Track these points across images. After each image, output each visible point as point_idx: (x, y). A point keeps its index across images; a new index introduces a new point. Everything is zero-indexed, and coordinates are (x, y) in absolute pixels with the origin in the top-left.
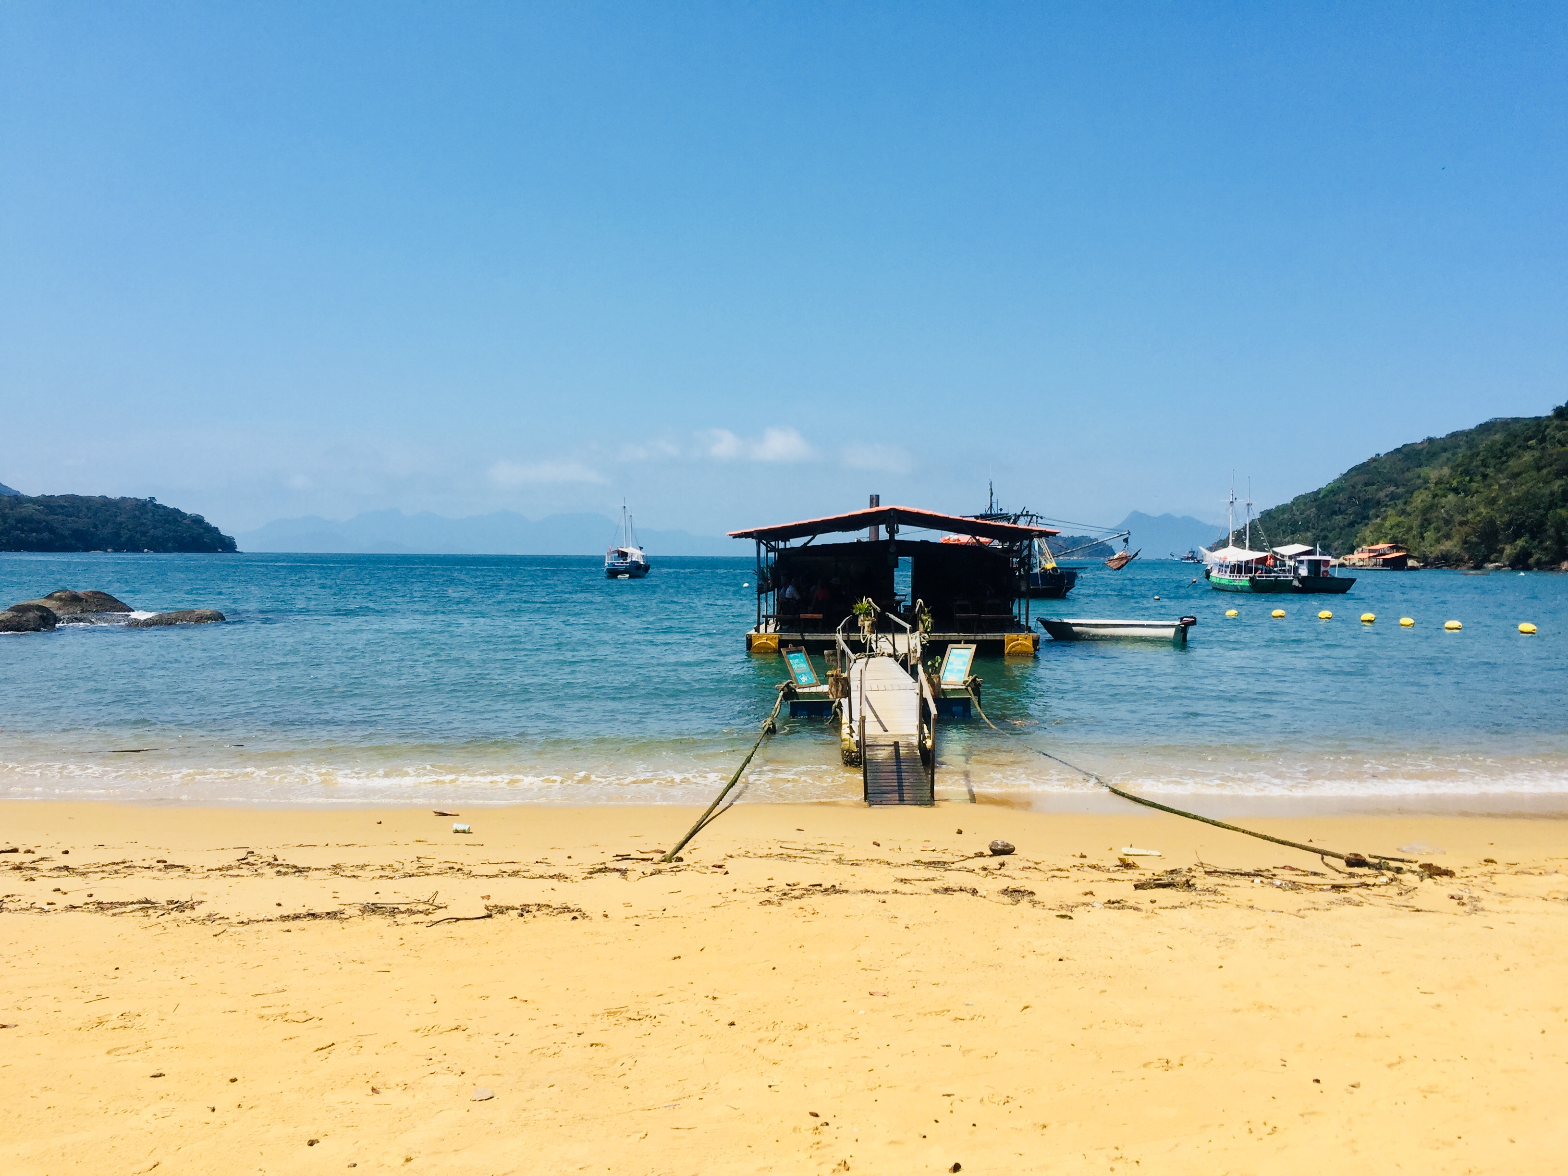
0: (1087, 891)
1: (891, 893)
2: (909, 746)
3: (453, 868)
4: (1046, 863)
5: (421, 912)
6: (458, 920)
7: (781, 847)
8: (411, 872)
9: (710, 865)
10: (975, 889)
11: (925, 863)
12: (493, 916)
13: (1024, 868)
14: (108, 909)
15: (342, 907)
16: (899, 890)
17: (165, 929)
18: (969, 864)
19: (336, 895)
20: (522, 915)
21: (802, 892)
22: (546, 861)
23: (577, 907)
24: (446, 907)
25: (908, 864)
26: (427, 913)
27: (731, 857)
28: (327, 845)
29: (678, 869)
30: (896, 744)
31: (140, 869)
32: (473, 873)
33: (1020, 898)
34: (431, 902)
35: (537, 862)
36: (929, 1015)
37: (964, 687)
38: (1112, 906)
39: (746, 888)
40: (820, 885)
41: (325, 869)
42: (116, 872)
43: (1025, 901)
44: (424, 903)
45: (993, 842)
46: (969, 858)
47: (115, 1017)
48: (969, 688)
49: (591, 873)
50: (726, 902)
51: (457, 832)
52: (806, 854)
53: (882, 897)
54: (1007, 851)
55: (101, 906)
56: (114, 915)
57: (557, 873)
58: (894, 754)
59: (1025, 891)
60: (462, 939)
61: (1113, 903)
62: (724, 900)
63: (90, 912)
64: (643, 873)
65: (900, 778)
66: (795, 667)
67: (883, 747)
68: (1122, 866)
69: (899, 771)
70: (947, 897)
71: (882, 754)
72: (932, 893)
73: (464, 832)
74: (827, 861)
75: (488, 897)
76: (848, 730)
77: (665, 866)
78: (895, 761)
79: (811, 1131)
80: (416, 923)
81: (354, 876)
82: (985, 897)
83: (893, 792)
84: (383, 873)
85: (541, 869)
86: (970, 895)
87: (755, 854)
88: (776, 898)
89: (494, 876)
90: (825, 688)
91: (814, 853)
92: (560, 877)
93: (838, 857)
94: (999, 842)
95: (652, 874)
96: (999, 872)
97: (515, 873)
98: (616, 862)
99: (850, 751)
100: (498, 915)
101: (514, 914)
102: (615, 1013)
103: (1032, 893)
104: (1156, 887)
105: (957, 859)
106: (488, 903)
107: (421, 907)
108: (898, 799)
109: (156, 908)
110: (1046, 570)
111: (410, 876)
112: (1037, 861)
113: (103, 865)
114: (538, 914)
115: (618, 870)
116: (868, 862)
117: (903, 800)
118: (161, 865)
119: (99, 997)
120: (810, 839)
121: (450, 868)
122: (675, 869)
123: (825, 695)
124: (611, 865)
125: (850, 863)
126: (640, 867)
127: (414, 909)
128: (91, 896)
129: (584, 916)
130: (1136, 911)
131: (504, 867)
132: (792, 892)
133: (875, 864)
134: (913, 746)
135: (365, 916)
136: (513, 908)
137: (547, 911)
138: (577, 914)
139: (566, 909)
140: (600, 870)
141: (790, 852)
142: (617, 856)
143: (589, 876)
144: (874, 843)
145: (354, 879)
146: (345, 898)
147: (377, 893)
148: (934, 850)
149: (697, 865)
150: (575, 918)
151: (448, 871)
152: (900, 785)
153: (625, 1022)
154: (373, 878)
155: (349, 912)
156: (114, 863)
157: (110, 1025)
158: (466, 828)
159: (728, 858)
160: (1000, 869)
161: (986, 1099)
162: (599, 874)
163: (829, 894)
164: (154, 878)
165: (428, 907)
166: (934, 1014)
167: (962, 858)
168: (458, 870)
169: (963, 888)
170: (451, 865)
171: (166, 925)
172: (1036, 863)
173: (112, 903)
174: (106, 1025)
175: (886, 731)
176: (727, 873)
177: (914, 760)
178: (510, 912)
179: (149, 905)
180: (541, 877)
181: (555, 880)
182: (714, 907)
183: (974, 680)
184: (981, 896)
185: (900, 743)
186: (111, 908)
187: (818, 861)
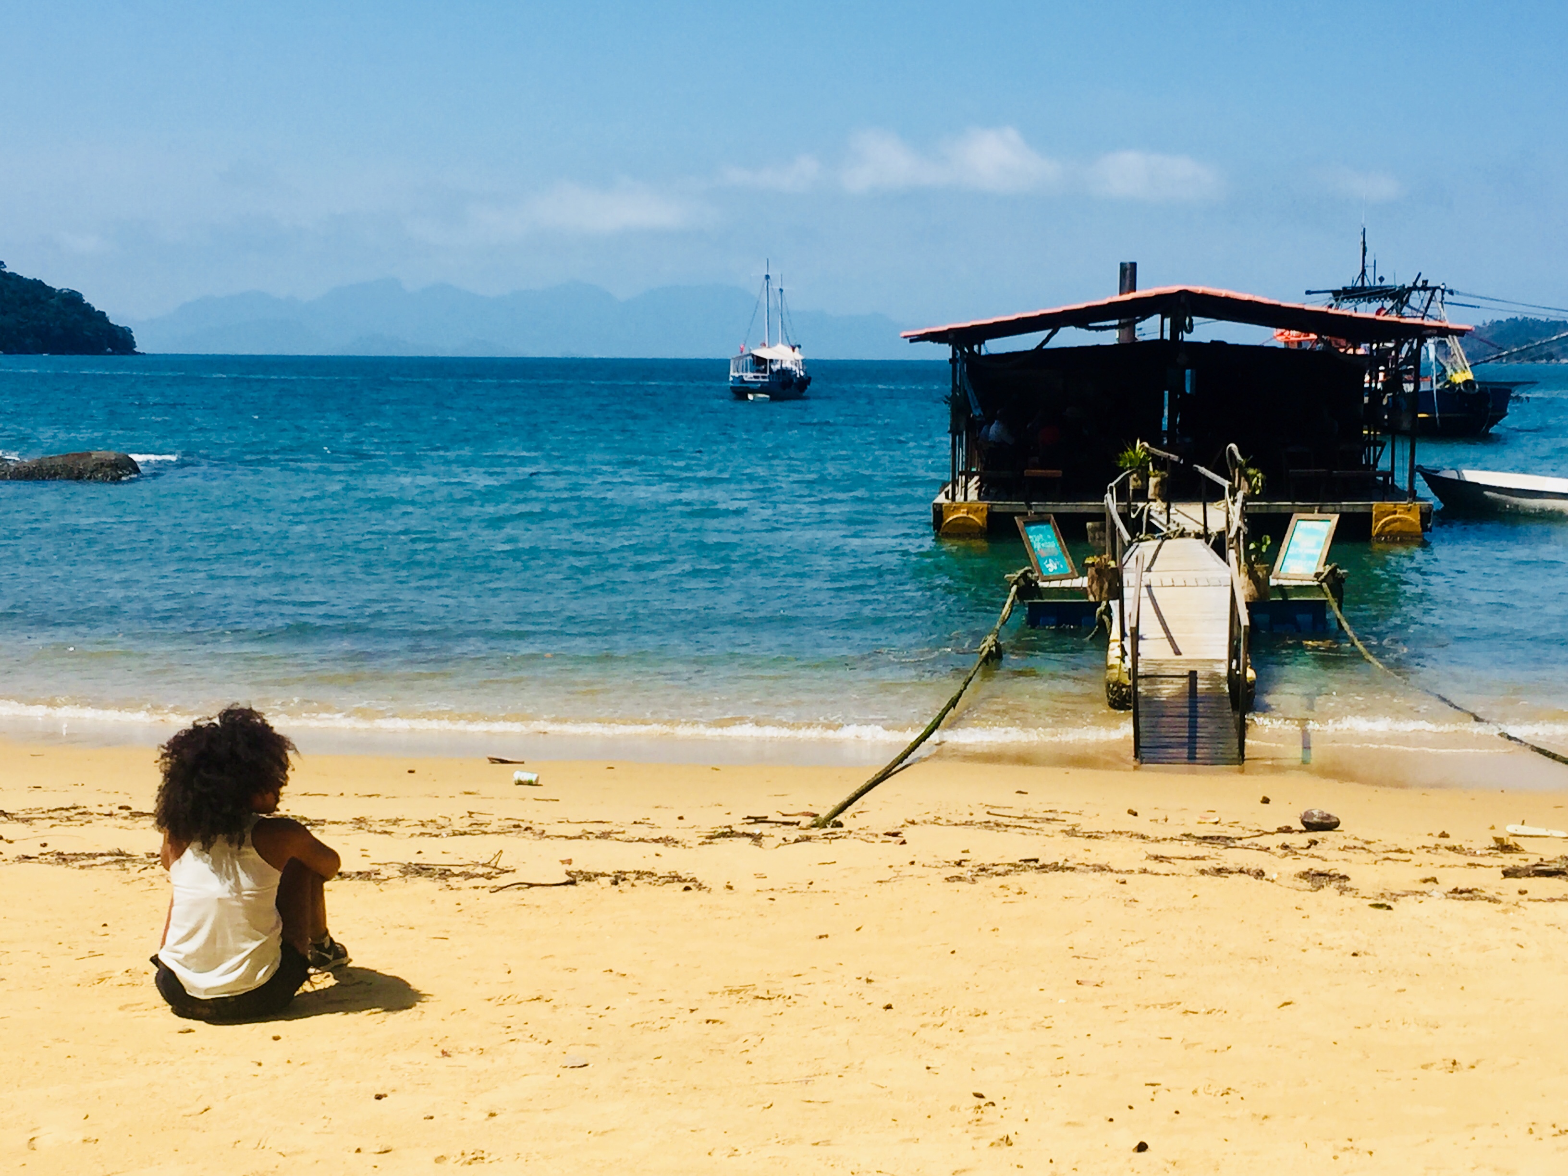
0: (1429, 877)
1: (1136, 872)
2: (1214, 677)
3: (518, 826)
4: (1382, 843)
5: (482, 876)
6: (531, 885)
7: (988, 813)
8: (462, 830)
9: (881, 832)
10: (1261, 871)
11: (1199, 838)
12: (578, 882)
13: (1346, 848)
14: (72, 860)
15: (376, 867)
16: (1149, 869)
17: (152, 885)
18: (1264, 841)
19: (364, 853)
20: (615, 883)
21: (1008, 868)
22: (647, 821)
23: (691, 876)
24: (514, 871)
25: (1172, 839)
26: (489, 877)
27: (913, 823)
28: (342, 794)
29: (834, 836)
30: (1193, 675)
31: (99, 817)
32: (547, 833)
33: (1324, 884)
34: (493, 864)
35: (635, 823)
36: (1152, 1008)
37: (1316, 583)
38: (1458, 896)
39: (930, 861)
40: (1036, 861)
41: (344, 823)
42: (69, 819)
43: (1330, 890)
44: (483, 865)
45: (1306, 813)
46: (1267, 833)
47: (118, 973)
48: (1324, 585)
49: (711, 837)
50: (898, 876)
51: (520, 783)
52: (1023, 823)
53: (1122, 877)
54: (1328, 825)
55: (62, 859)
56: (82, 867)
57: (664, 836)
58: (1187, 689)
59: (1334, 876)
60: (538, 907)
61: (1462, 892)
62: (895, 874)
63: (49, 863)
64: (784, 839)
65: (1193, 727)
66: (1037, 546)
67: (1171, 679)
68: (1497, 849)
69: (1193, 715)
70: (1218, 880)
71: (1168, 690)
72: (1198, 874)
73: (530, 783)
74: (1053, 832)
75: (569, 862)
76: (1118, 652)
77: (814, 832)
78: (1187, 700)
79: (972, 1110)
80: (476, 888)
81: (385, 832)
82: (1273, 881)
83: (1181, 745)
84: (423, 830)
85: (642, 831)
86: (1252, 878)
87: (948, 821)
88: (970, 874)
89: (575, 838)
90: (1082, 582)
91: (1035, 822)
92: (666, 841)
93: (1071, 828)
94: (1315, 812)
95: (797, 841)
96: (1305, 852)
97: (605, 835)
98: (746, 825)
99: (1119, 685)
100: (584, 883)
101: (605, 881)
102: (738, 992)
103: (1345, 878)
104: (1536, 875)
105: (1248, 834)
106: (570, 868)
107: (480, 870)
108: (1186, 756)
109: (134, 861)
110: (1454, 385)
111: (461, 834)
112: (1369, 840)
113: (49, 811)
114: (637, 882)
115: (748, 835)
116: (1113, 835)
117: (1195, 758)
118: (126, 813)
119: (92, 954)
120: (1036, 805)
121: (515, 826)
122: (830, 836)
123: (1082, 592)
124: (739, 829)
125: (1087, 835)
126: (780, 832)
127: (471, 872)
128: (45, 845)
129: (700, 887)
130: (1492, 904)
131: (589, 828)
132: (995, 868)
133: (1124, 838)
134: (1220, 677)
135: (407, 877)
136: (603, 875)
137: (650, 880)
138: (690, 885)
139: (676, 878)
140: (724, 835)
141: (1000, 820)
142: (749, 818)
143: (708, 841)
144: (1130, 812)
145: (386, 836)
146: (377, 856)
147: (419, 852)
148: (1216, 823)
149: (863, 832)
150: (687, 889)
151: (513, 829)
152: (1193, 737)
153: (750, 1000)
154: (412, 835)
155: (385, 873)
156: (62, 809)
157: (116, 982)
158: (533, 777)
159: (909, 825)
160: (1309, 847)
161: (1200, 1091)
162: (722, 839)
163: (1046, 872)
164: (120, 827)
165: (489, 870)
166: (1159, 1007)
167: (1257, 833)
168: (526, 829)
169: (1245, 870)
170: (516, 823)
171: (154, 880)
172: (1368, 843)
173: (75, 854)
174: (109, 982)
175: (1178, 653)
176: (904, 842)
177: (1219, 698)
178: (600, 879)
179: (124, 858)
180: (641, 840)
181: (661, 845)
182: (881, 882)
183: (1333, 572)
184: (1267, 880)
185: (1200, 673)
186: (76, 860)
187: (1039, 832)
